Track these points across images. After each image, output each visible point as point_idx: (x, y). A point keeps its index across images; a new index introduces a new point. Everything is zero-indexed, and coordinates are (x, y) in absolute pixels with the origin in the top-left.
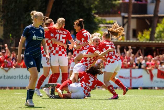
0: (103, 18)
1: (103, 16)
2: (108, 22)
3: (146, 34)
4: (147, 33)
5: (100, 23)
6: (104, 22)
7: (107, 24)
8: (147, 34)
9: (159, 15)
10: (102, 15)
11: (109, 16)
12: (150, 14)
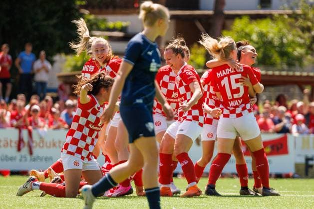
0: (101, 17)
1: (101, 13)
2: (111, 25)
3: (196, 54)
4: (199, 51)
5: (94, 27)
6: (103, 26)
7: (108, 30)
8: (198, 54)
9: (227, 12)
10: (97, 10)
11: (114, 13)
12: (204, 10)
